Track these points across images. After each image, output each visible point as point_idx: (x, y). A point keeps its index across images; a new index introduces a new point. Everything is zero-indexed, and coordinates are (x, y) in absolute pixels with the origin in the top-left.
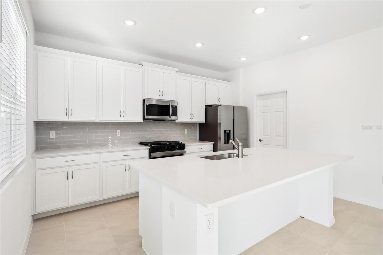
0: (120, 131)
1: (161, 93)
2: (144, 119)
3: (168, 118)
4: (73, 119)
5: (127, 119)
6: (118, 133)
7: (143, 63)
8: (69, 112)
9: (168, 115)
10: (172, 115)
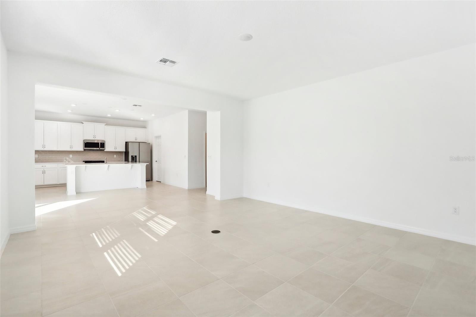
0: (72, 155)
1: (94, 137)
2: (84, 150)
3: (98, 149)
4: (46, 149)
5: (75, 149)
6: (71, 156)
7: (83, 122)
8: (44, 146)
9: (99, 147)
10: (101, 147)
